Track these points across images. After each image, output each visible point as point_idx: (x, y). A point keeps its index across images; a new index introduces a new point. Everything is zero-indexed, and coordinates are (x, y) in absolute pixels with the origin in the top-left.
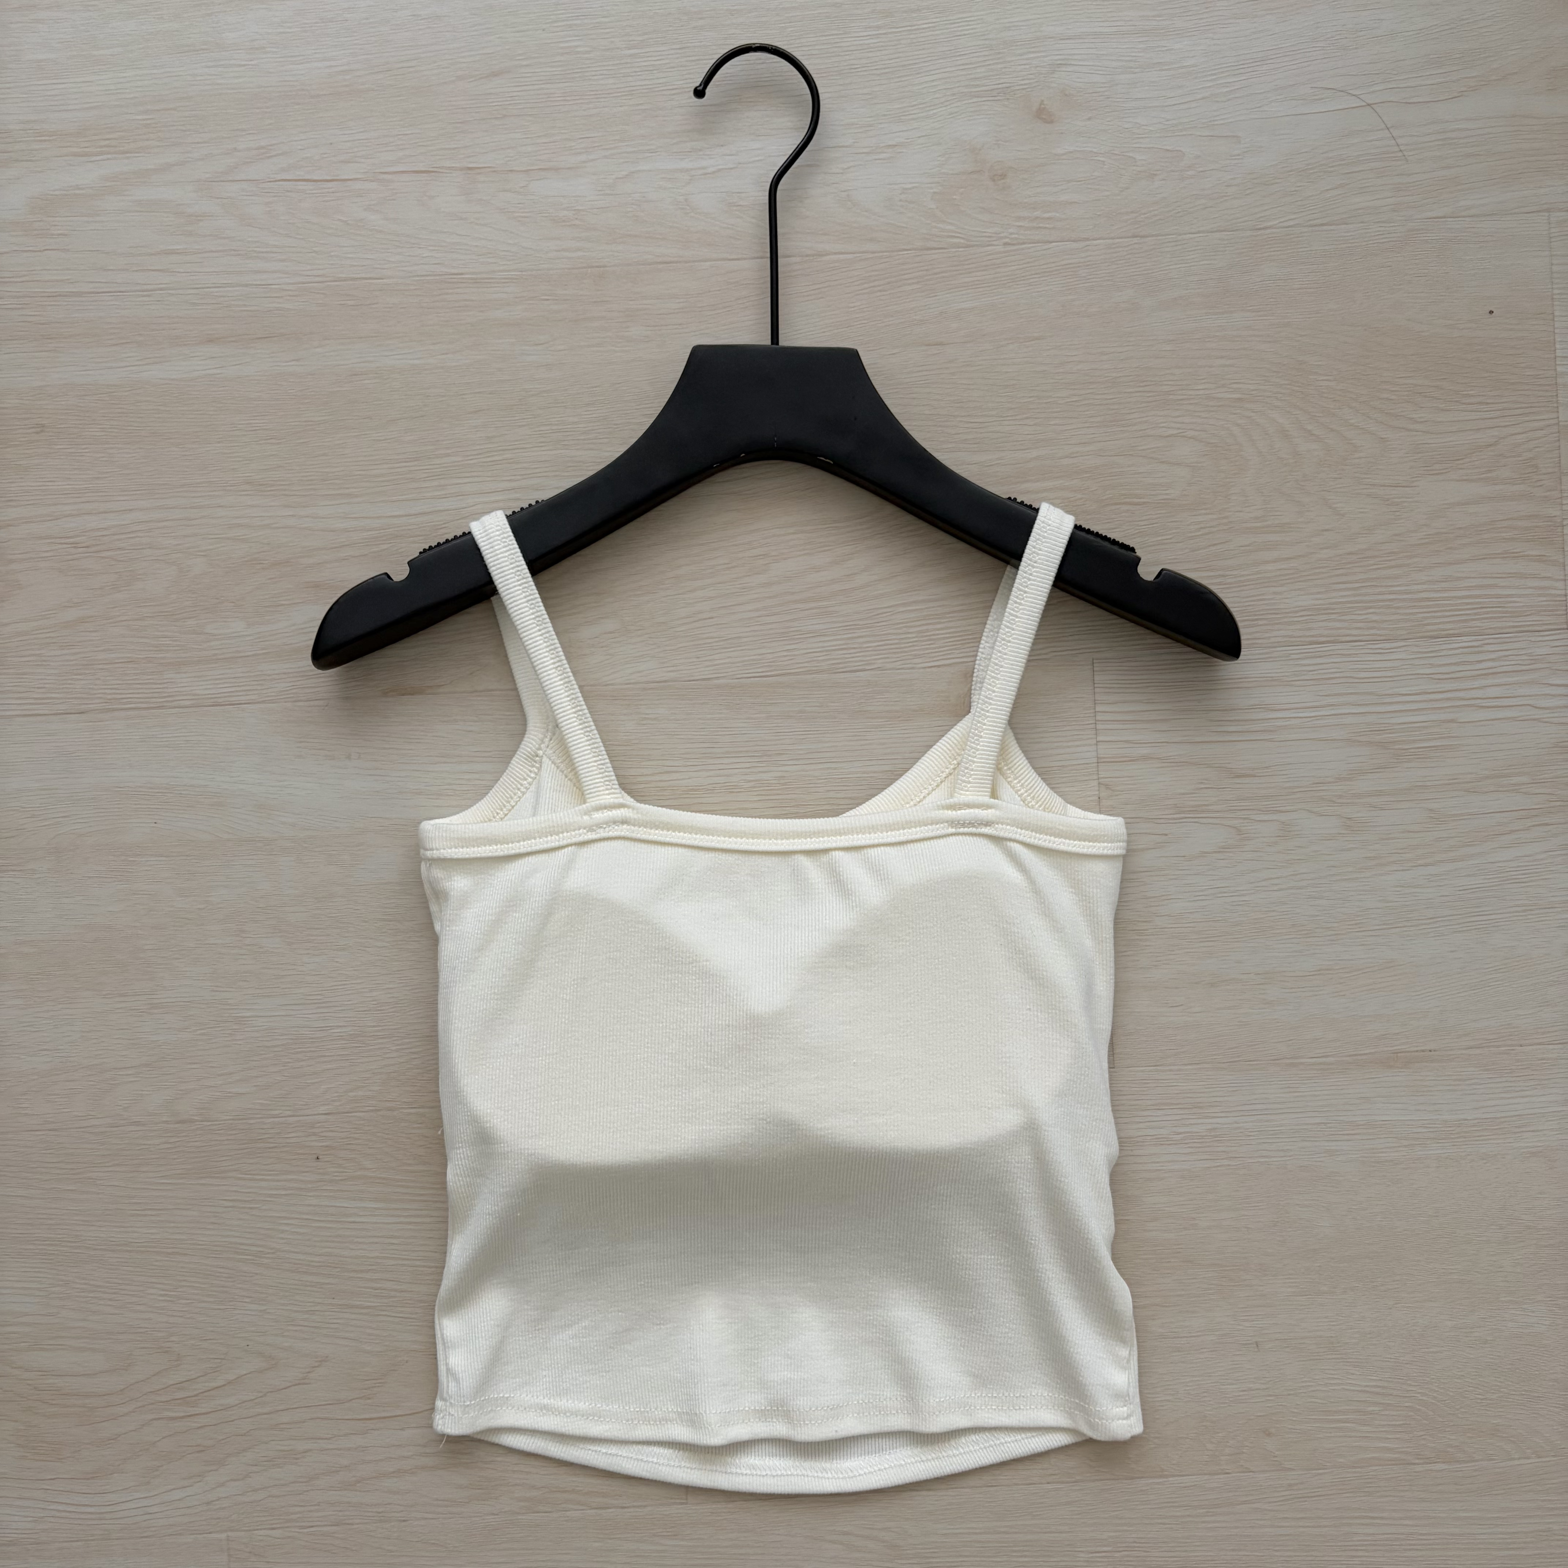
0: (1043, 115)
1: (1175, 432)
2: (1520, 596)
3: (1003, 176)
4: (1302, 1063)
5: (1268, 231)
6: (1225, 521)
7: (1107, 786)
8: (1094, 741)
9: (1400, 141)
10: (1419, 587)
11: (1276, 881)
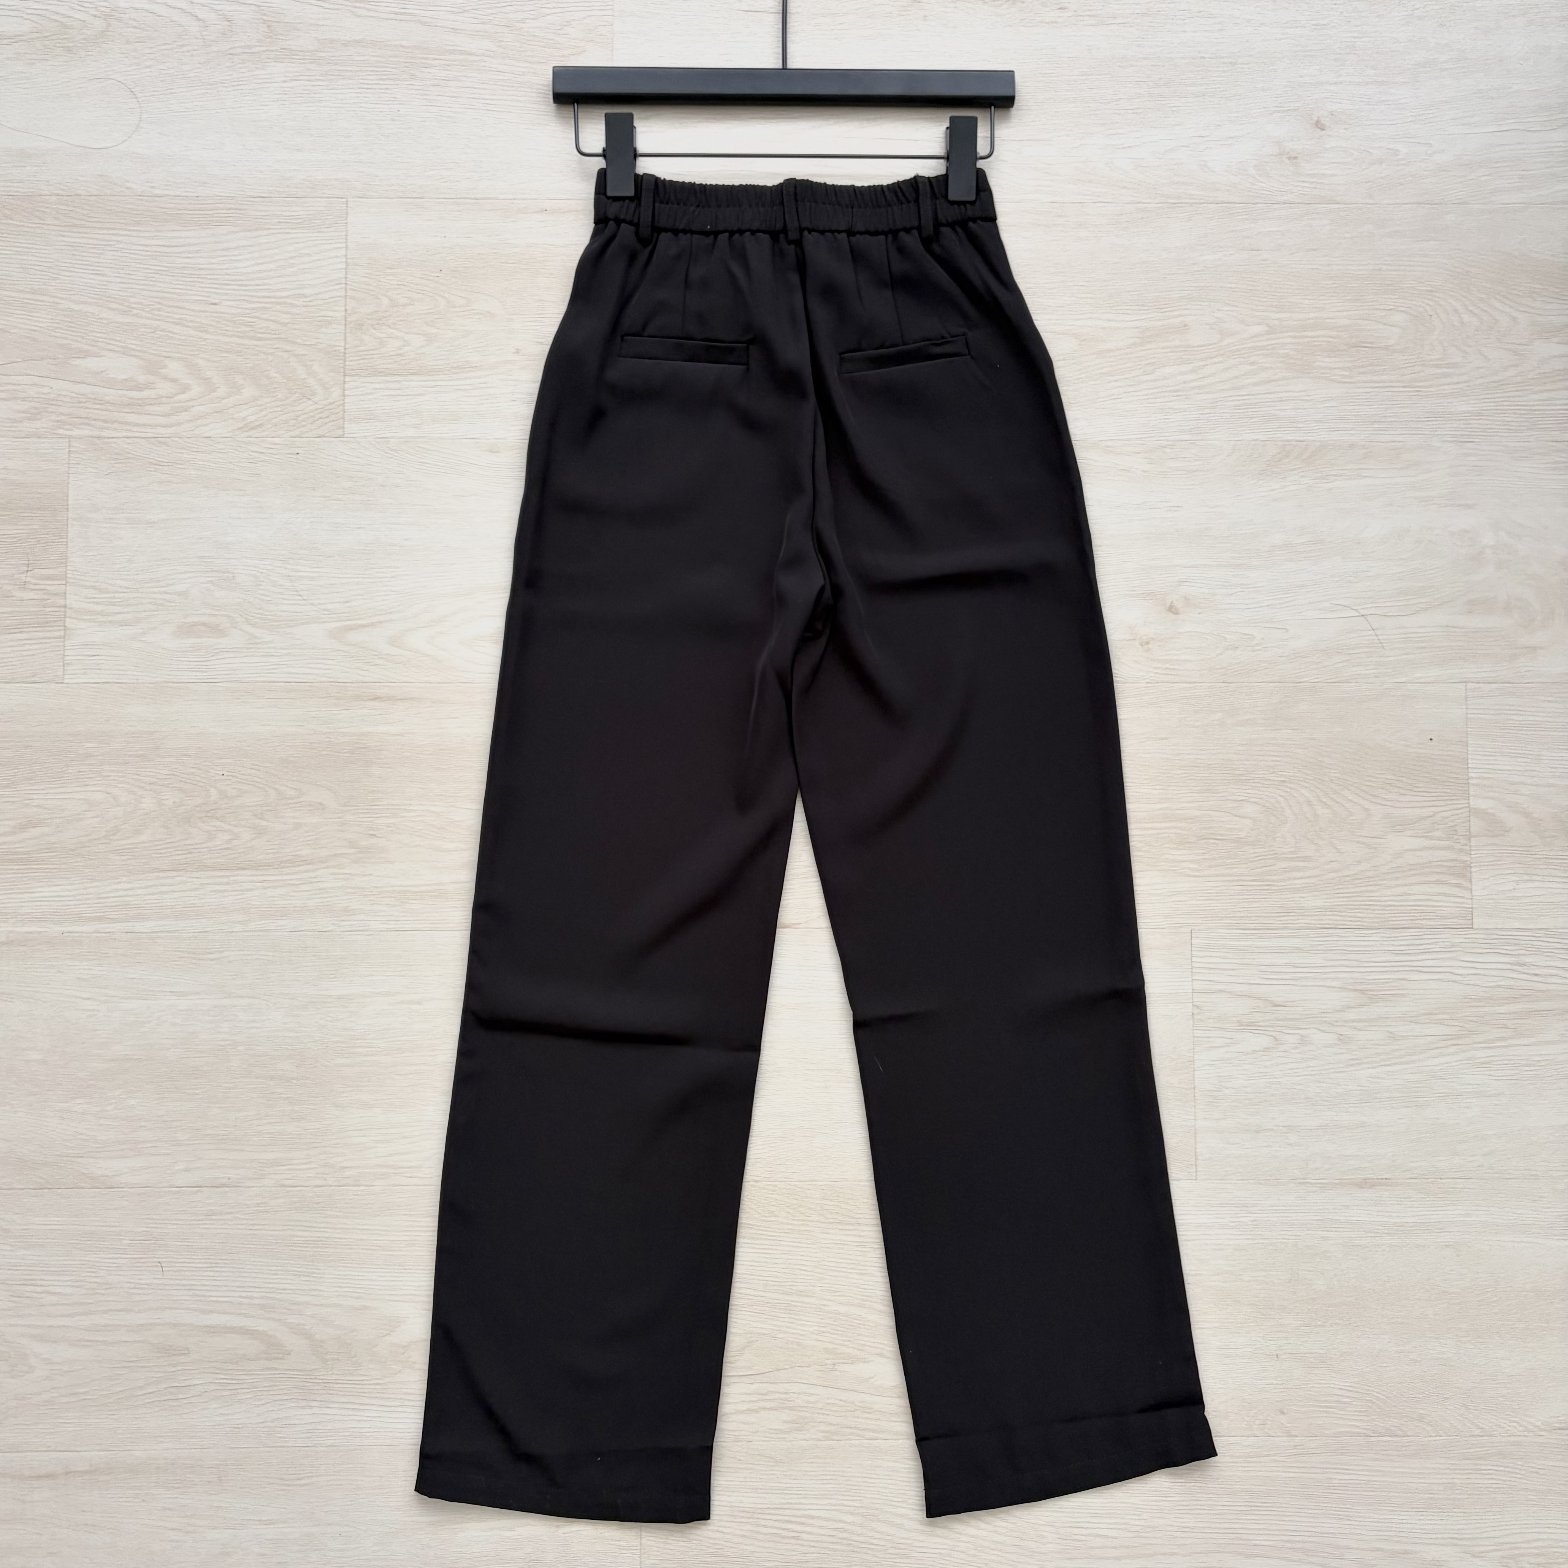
0: (1172, 609)
1: (1244, 798)
2: (1445, 907)
3: (1147, 643)
4: (1308, 1183)
5: (1303, 684)
6: (1273, 852)
7: (1197, 1007)
8: (1190, 980)
9: (1380, 637)
10: (1387, 898)
11: (1297, 1071)
